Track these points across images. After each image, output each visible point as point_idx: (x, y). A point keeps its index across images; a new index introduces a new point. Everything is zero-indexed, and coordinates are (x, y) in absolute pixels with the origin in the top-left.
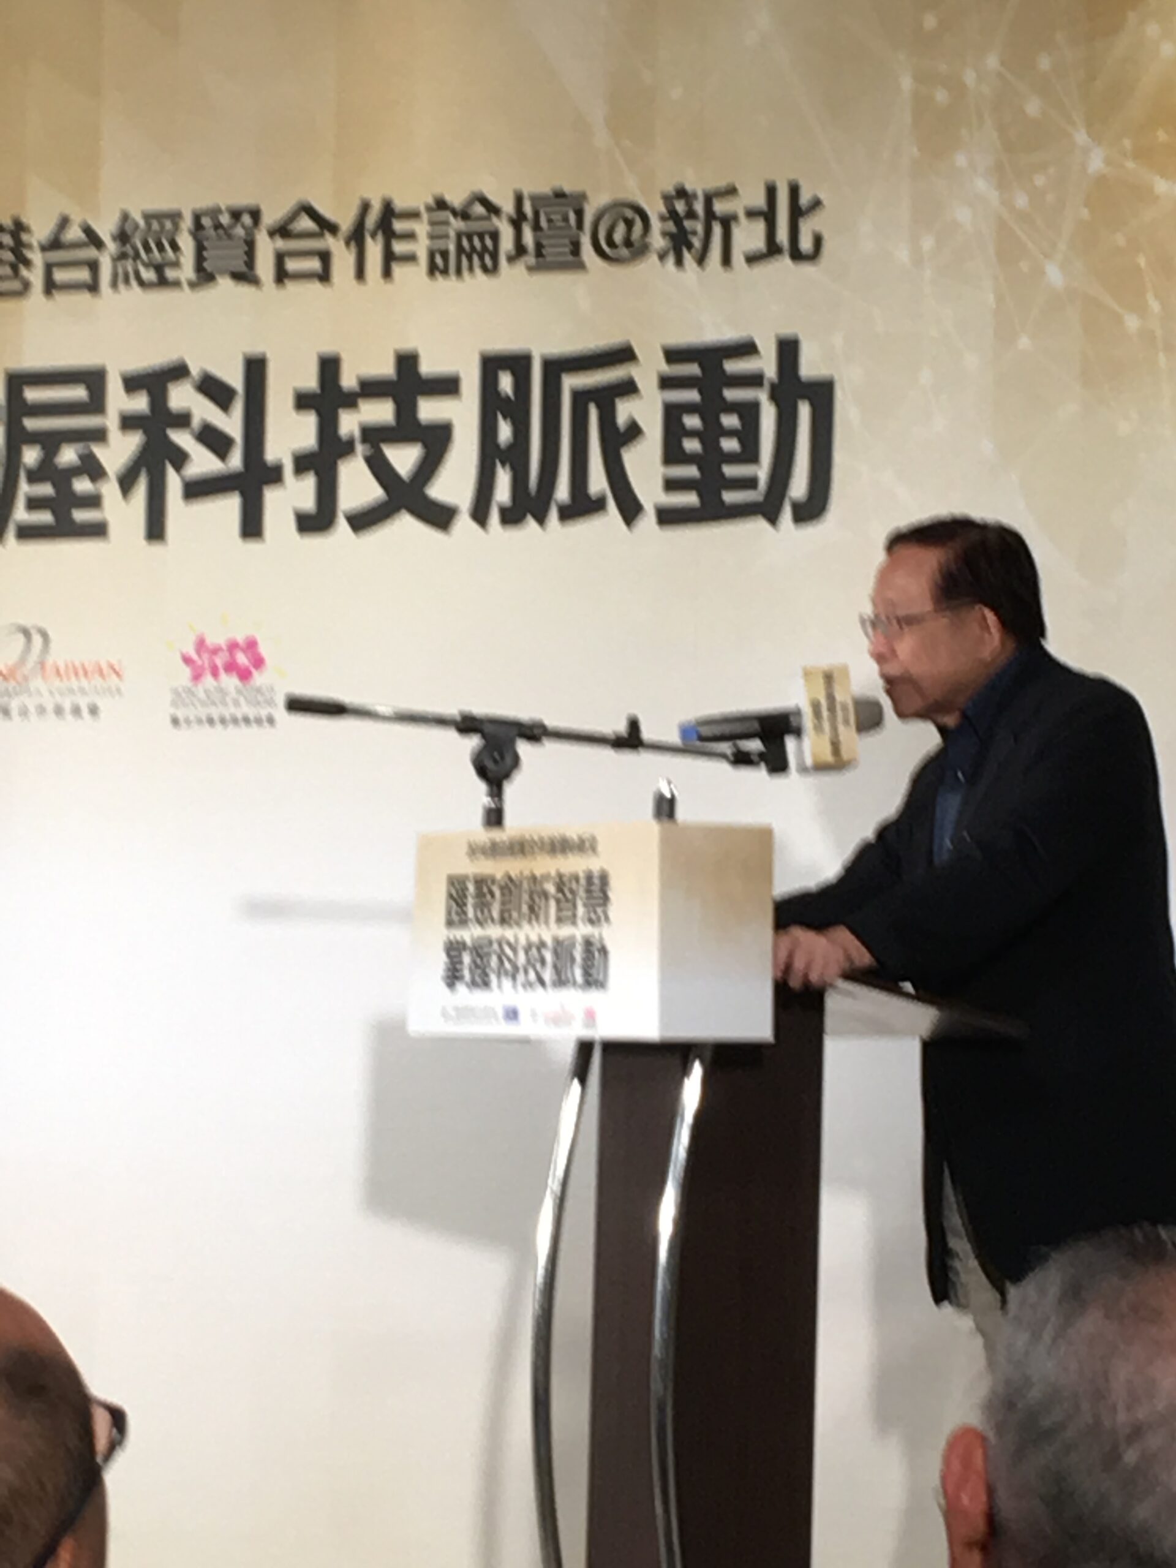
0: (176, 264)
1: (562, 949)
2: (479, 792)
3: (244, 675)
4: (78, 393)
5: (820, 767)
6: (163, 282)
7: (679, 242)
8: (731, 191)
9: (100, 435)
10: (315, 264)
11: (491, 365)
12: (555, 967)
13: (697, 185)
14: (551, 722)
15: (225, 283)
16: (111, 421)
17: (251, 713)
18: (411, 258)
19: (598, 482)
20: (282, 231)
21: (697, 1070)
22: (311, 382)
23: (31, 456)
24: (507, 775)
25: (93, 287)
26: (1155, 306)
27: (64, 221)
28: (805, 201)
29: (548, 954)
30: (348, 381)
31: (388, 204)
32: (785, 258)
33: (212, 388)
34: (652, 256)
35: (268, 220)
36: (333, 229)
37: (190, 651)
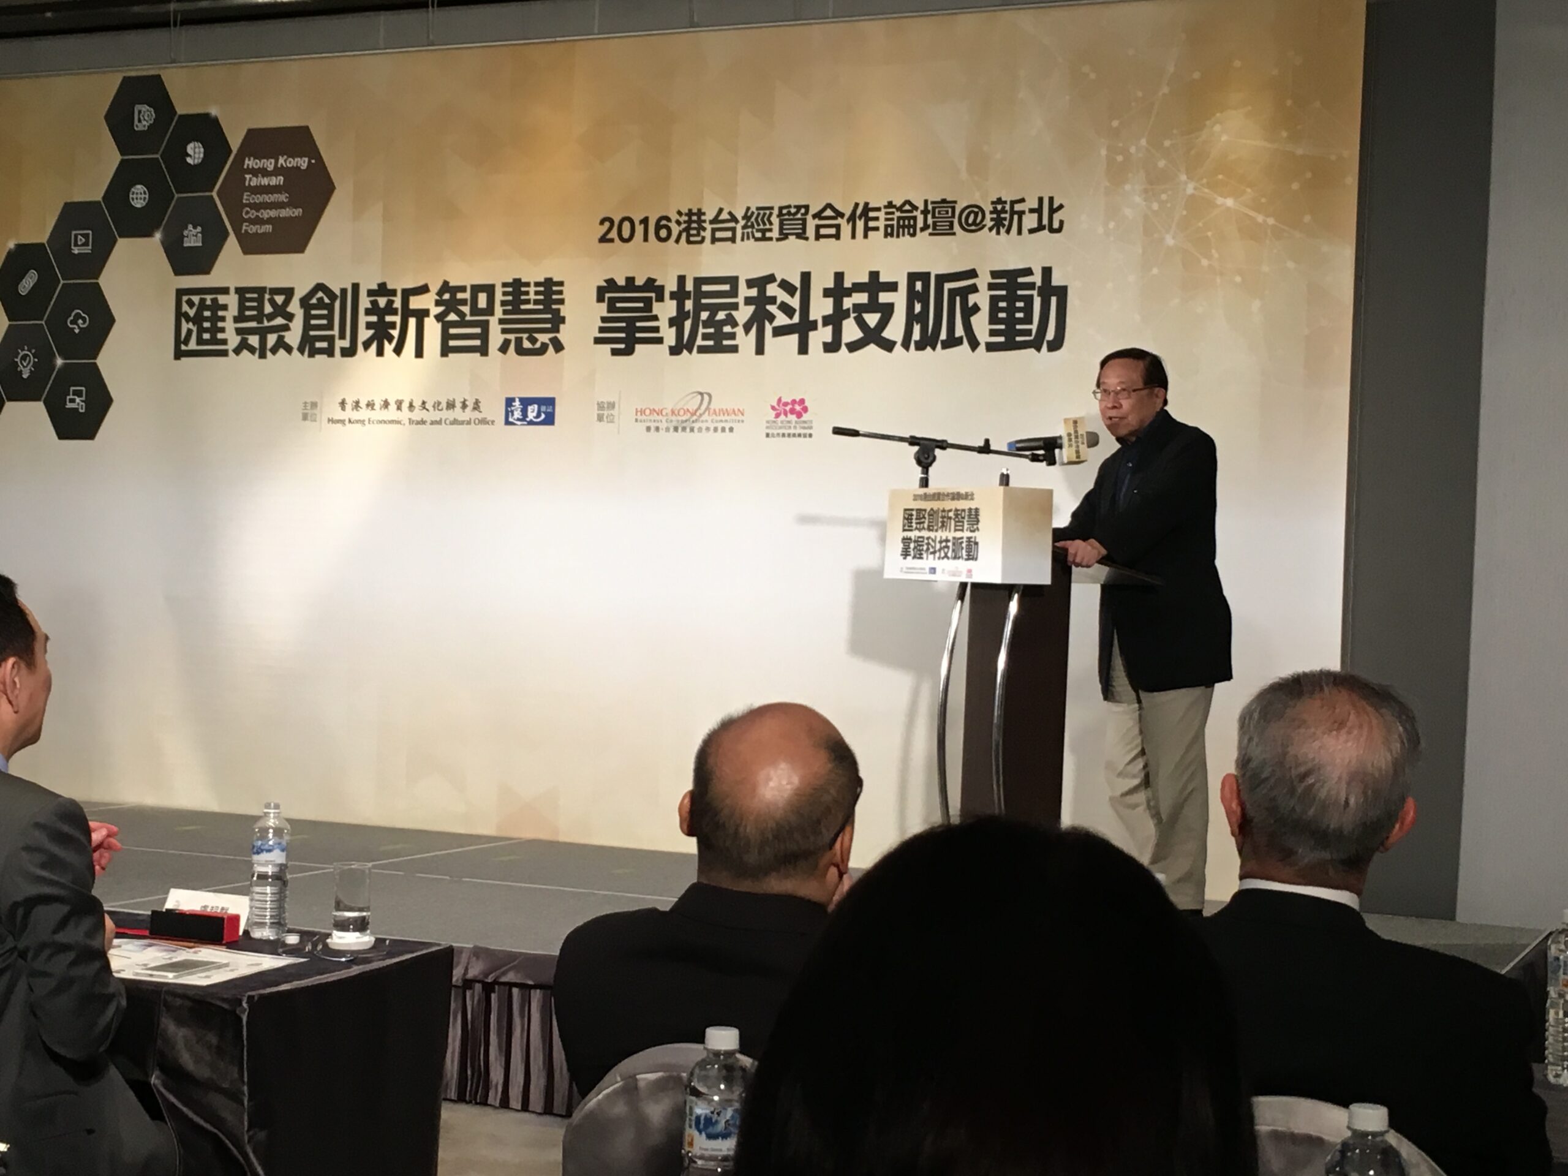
0: (770, 230)
1: (957, 542)
2: (918, 471)
3: (799, 415)
4: (726, 287)
5: (1070, 463)
6: (764, 239)
7: (998, 224)
8: (1022, 200)
9: (735, 306)
10: (833, 231)
11: (912, 277)
12: (953, 551)
13: (1007, 197)
14: (950, 441)
15: (792, 238)
16: (740, 300)
17: (802, 431)
18: (876, 229)
19: (959, 331)
20: (818, 216)
21: (1016, 596)
22: (831, 284)
23: (704, 315)
24: (930, 464)
25: (733, 240)
26: (1216, 255)
27: (721, 210)
28: (1055, 206)
29: (950, 544)
30: (847, 284)
31: (867, 204)
32: (1046, 231)
33: (786, 286)
34: (986, 229)
35: (812, 211)
36: (842, 215)
37: (775, 404)
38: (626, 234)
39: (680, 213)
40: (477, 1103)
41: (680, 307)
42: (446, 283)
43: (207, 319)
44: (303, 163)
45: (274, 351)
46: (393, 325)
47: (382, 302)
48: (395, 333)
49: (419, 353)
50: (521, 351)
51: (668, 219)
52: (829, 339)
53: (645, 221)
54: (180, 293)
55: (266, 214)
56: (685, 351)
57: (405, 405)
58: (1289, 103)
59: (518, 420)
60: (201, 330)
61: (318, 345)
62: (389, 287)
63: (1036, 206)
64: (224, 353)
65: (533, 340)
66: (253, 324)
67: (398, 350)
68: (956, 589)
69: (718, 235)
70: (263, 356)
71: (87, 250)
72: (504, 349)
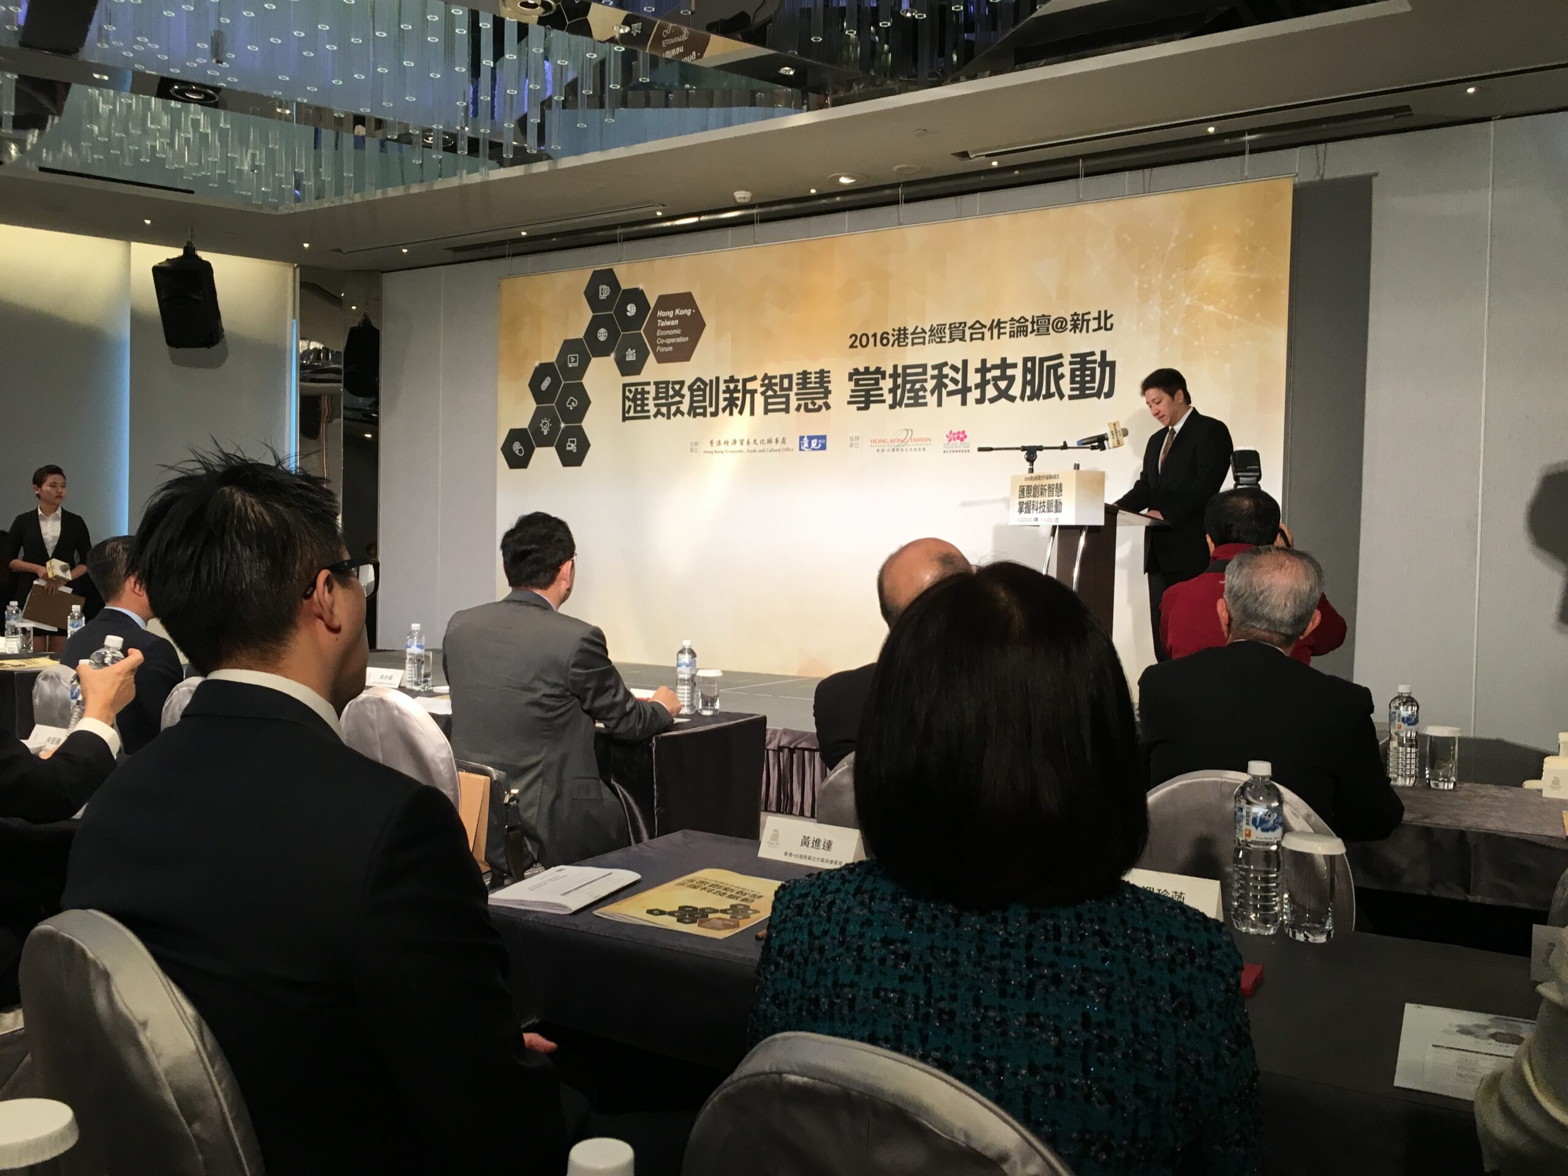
0: (945, 337)
1: (1050, 503)
2: (1027, 465)
3: (962, 440)
4: (920, 370)
6: (941, 342)
7: (1075, 327)
8: (1089, 313)
9: (925, 381)
10: (980, 336)
11: (1026, 360)
12: (1048, 507)
13: (1080, 312)
14: (1044, 446)
15: (957, 341)
16: (928, 377)
17: (964, 449)
18: (1005, 333)
19: (1053, 389)
20: (971, 327)
21: (1084, 534)
22: (979, 366)
23: (908, 386)
24: (1034, 460)
25: (924, 343)
26: (1203, 339)
27: (917, 327)
28: (1108, 315)
29: (1046, 504)
30: (989, 365)
31: (999, 320)
32: (1103, 330)
33: (954, 368)
34: (1068, 330)
35: (968, 325)
36: (985, 327)
37: (948, 434)
38: (864, 343)
39: (894, 330)
40: (786, 813)
41: (895, 382)
42: (766, 375)
43: (639, 399)
44: (688, 312)
45: (675, 415)
46: (738, 399)
47: (732, 386)
48: (739, 403)
49: (752, 413)
50: (807, 410)
51: (888, 334)
52: (978, 397)
53: (875, 335)
54: (625, 386)
55: (669, 341)
56: (898, 407)
57: (745, 442)
58: (1247, 248)
59: (807, 448)
60: (636, 405)
61: (699, 411)
62: (735, 378)
63: (1097, 316)
64: (648, 417)
65: (814, 404)
66: (663, 401)
67: (741, 412)
68: (1050, 530)
69: (915, 341)
70: (669, 418)
71: (576, 365)
72: (798, 409)
